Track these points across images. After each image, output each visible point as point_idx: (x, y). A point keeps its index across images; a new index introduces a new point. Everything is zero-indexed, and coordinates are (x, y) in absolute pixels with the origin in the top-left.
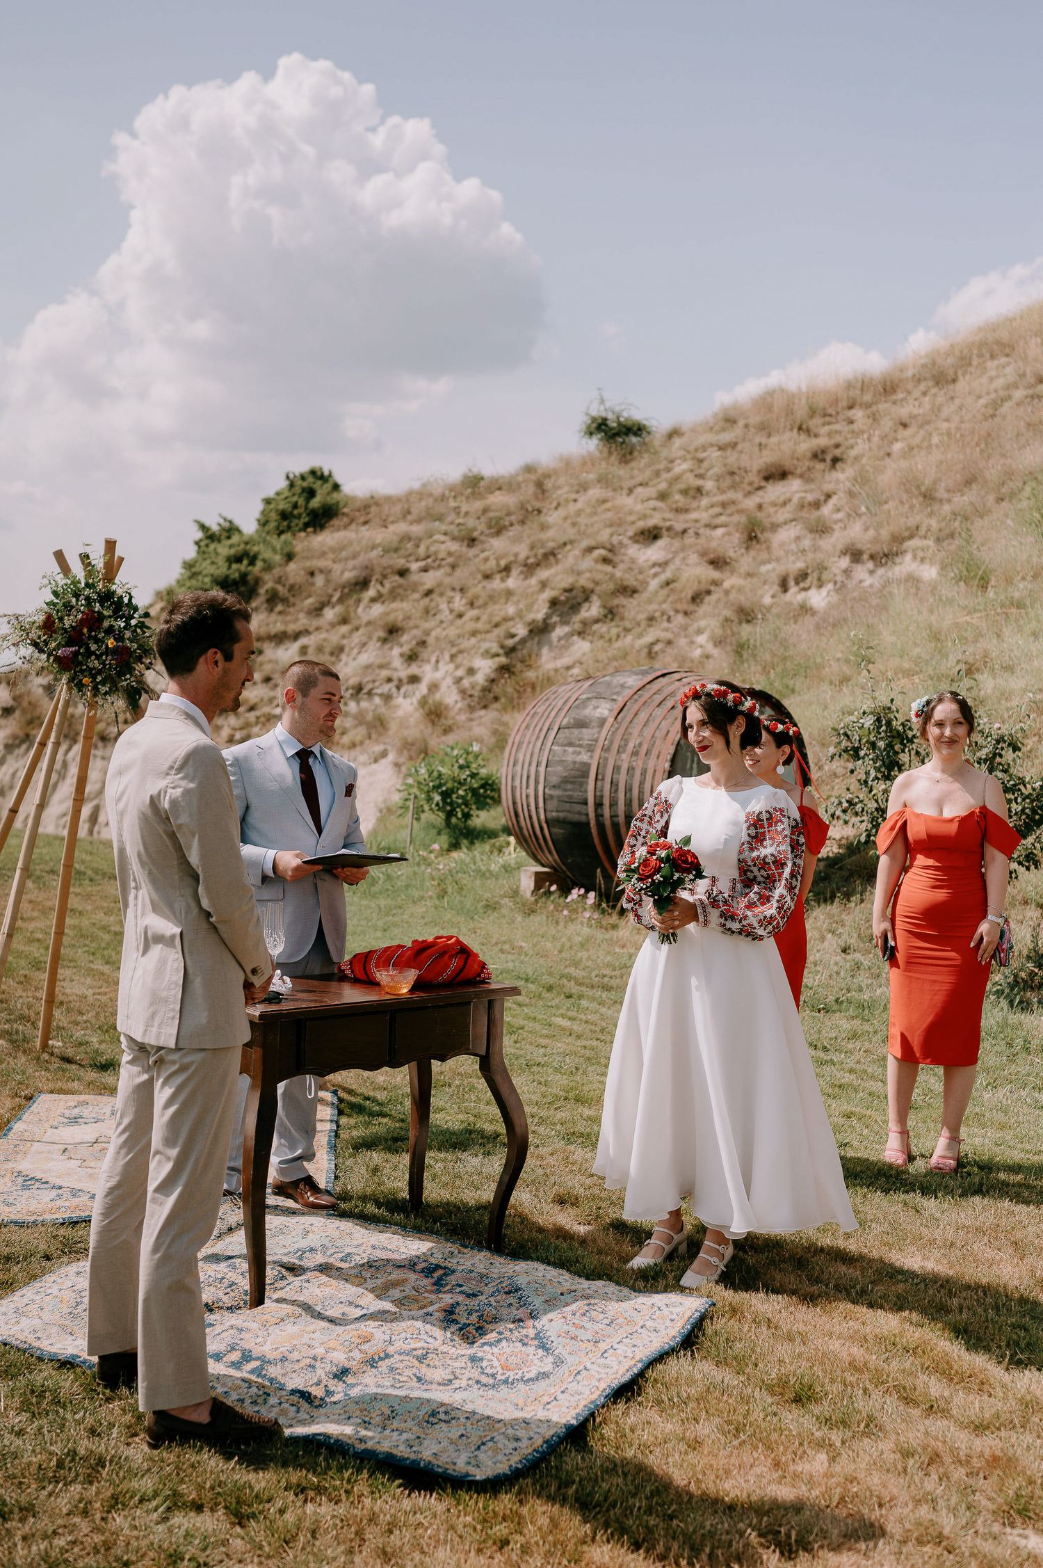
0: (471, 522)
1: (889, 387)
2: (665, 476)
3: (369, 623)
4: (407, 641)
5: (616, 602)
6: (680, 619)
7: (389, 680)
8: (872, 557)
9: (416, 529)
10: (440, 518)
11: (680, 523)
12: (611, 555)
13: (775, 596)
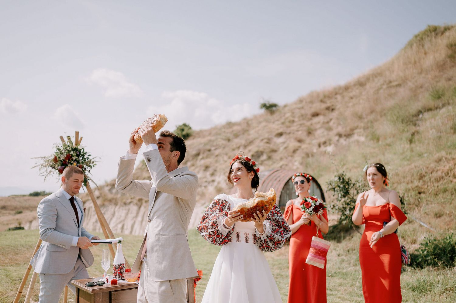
0: (229, 135)
1: (347, 88)
2: (283, 118)
3: (200, 166)
4: (211, 170)
5: (270, 154)
6: (290, 158)
7: (206, 182)
8: (345, 136)
9: (213, 138)
10: (220, 134)
11: (288, 131)
12: (269, 141)
13: (317, 149)
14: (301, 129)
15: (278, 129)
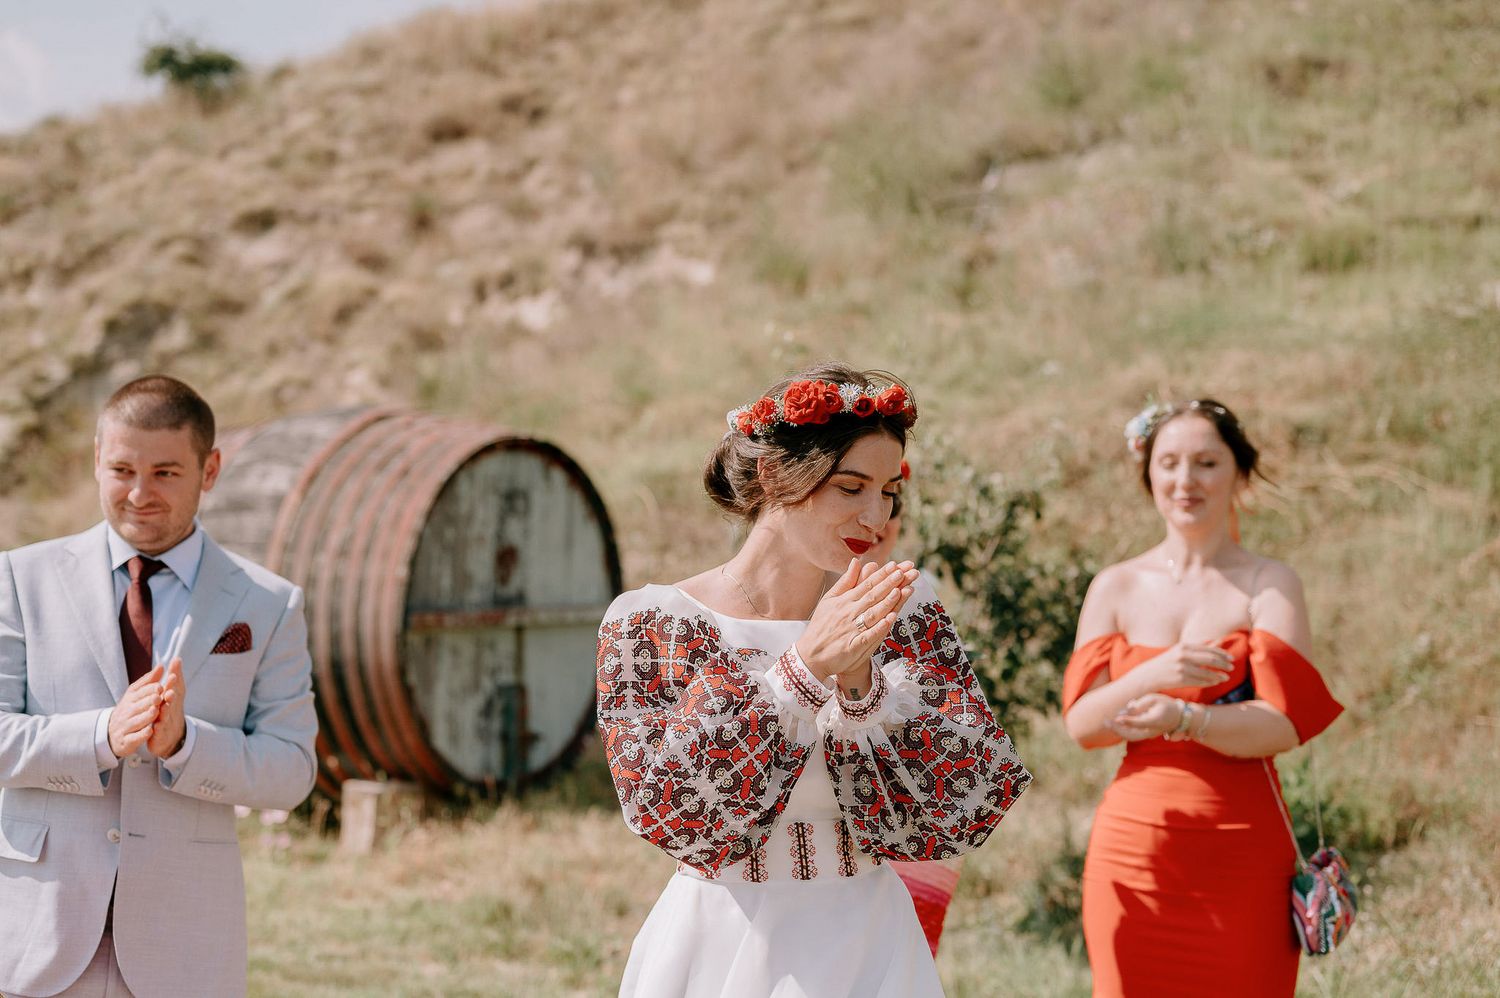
2: (275, 134)
5: (210, 324)
8: (613, 250)
11: (306, 203)
12: (199, 253)
13: (468, 311)
14: (371, 199)
15: (247, 193)
